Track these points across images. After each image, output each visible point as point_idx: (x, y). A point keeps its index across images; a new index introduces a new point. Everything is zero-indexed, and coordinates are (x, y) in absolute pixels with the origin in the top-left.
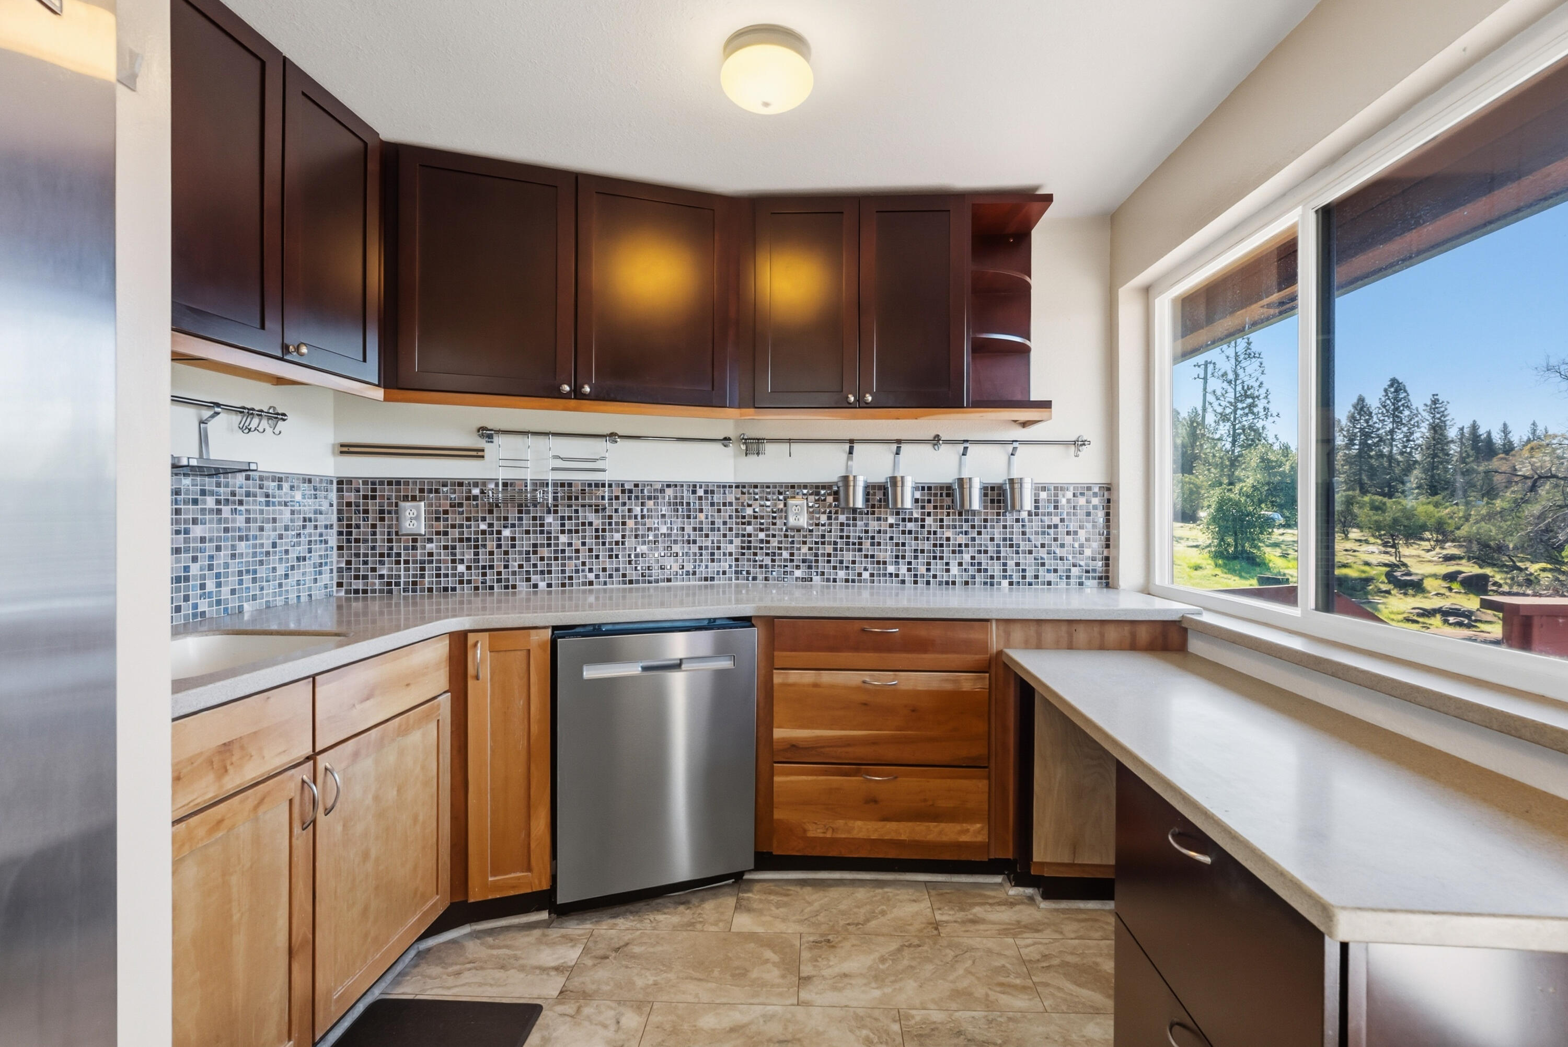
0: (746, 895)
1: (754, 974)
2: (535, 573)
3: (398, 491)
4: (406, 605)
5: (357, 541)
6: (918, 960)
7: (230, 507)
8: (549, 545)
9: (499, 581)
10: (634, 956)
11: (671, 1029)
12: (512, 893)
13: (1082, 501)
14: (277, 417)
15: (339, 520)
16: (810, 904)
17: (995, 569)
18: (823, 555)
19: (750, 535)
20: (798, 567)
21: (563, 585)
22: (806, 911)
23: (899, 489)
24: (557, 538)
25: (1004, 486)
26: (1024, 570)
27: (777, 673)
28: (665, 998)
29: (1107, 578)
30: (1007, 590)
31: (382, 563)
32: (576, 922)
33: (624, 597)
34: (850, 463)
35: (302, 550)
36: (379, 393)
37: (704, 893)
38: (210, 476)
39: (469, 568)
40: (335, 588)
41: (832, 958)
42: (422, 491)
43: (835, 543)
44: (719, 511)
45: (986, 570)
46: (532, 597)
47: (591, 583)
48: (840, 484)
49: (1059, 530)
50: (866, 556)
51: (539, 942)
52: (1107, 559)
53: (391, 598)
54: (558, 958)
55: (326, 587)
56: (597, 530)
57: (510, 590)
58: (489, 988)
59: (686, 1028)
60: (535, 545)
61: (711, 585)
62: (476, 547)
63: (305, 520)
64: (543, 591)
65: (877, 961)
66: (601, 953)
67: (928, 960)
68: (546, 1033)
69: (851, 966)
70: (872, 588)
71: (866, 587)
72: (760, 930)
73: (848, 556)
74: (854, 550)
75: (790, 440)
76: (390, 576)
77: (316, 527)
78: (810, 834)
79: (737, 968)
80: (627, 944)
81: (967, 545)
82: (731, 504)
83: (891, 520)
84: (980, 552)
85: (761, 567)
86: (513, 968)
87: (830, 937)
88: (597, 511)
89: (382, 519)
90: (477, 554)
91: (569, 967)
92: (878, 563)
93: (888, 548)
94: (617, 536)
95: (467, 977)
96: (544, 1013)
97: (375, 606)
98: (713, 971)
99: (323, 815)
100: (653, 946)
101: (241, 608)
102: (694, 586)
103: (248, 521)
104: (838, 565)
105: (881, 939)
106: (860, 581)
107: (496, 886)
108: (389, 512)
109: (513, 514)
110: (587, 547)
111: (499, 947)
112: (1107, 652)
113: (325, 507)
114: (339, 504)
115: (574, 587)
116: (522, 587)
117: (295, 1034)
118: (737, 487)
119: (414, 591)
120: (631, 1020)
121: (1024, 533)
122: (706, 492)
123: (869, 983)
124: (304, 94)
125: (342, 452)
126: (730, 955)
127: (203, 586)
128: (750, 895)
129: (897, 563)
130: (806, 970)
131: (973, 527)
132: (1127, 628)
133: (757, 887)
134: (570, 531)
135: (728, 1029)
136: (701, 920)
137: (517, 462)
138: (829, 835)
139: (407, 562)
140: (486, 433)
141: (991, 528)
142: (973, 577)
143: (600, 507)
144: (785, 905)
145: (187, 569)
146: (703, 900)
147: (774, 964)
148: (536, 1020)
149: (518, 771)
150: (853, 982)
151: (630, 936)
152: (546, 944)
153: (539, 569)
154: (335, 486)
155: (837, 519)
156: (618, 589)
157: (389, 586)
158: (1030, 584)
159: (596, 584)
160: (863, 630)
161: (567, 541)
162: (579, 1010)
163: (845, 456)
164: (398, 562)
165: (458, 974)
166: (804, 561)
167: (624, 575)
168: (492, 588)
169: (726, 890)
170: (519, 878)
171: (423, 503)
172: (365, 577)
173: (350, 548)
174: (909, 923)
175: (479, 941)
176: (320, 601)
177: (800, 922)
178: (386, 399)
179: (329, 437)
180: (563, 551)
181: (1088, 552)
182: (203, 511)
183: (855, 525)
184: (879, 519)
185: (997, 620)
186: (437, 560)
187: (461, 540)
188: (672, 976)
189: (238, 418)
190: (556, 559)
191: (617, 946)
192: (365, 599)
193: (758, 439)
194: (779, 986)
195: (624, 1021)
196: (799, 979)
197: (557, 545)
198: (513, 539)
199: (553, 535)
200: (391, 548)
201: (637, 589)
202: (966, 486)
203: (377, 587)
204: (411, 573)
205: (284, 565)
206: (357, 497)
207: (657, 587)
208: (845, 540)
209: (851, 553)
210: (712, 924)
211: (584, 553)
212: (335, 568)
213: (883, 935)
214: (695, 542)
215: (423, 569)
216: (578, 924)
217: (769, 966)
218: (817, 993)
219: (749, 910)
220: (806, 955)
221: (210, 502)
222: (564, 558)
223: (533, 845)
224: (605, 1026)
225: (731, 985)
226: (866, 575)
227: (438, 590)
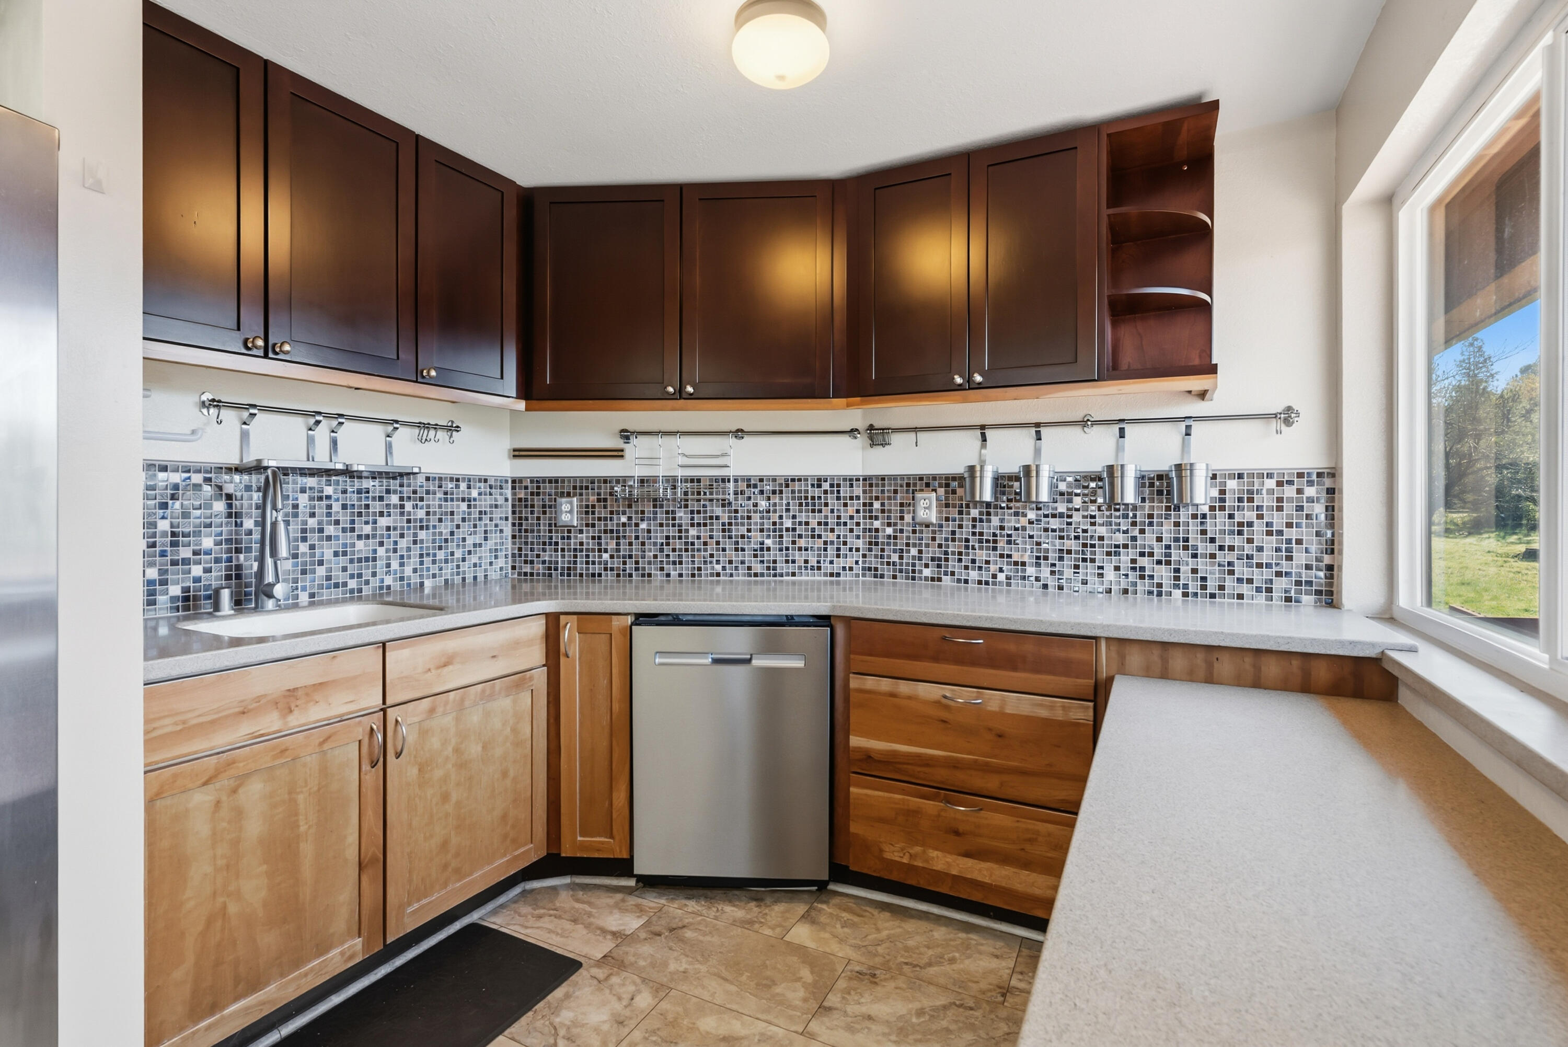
0: (819, 906)
1: (778, 990)
2: (668, 563)
3: (556, 488)
4: (563, 588)
5: (526, 531)
6: (961, 1025)
7: (412, 503)
8: (680, 538)
9: (637, 569)
10: (682, 940)
11: (671, 1020)
12: (596, 855)
13: (1289, 492)
14: (452, 429)
15: (514, 512)
16: (878, 930)
17: (1163, 574)
18: (953, 553)
19: (877, 530)
20: (927, 566)
21: (693, 575)
22: (869, 937)
23: (1034, 480)
24: (687, 531)
25: (1170, 473)
26: (1204, 579)
27: (853, 678)
28: (684, 988)
29: (1330, 593)
30: (1180, 603)
31: (544, 550)
32: (655, 894)
33: (750, 590)
34: (983, 451)
35: (478, 539)
36: (521, 405)
37: (783, 894)
38: (394, 478)
39: (612, 557)
40: (510, 571)
41: (866, 995)
42: (575, 488)
43: (967, 540)
44: (845, 505)
45: (1151, 577)
46: (665, 585)
47: (718, 575)
48: (966, 475)
49: (1255, 528)
50: (1002, 556)
51: (617, 906)
52: (1330, 568)
53: (550, 581)
54: (621, 925)
55: (501, 569)
56: (723, 524)
57: (646, 578)
58: (554, 936)
59: (685, 1023)
60: (668, 538)
61: (836, 581)
62: (618, 538)
63: (480, 513)
64: (674, 581)
65: (913, 1012)
66: (657, 929)
67: (972, 1027)
68: (571, 990)
69: (882, 1009)
70: (1008, 592)
71: (1001, 591)
72: (811, 944)
73: (982, 555)
74: (988, 548)
75: (916, 428)
76: (550, 562)
77: (491, 519)
78: (888, 855)
79: (767, 978)
80: (684, 927)
81: (1126, 546)
82: (858, 498)
83: (1032, 515)
84: (1142, 554)
85: (888, 564)
86: (582, 924)
87: (878, 972)
88: (723, 506)
89: (544, 513)
90: (618, 544)
91: (624, 935)
92: (1016, 563)
93: (1028, 547)
94: (743, 530)
95: (546, 923)
96: (581, 970)
97: (540, 587)
98: (742, 975)
99: (394, 758)
100: (705, 935)
101: (422, 584)
102: (819, 582)
103: (428, 513)
104: (970, 564)
105: (932, 989)
106: (994, 584)
107: (583, 846)
108: (550, 507)
109: (649, 508)
110: (714, 540)
111: (583, 902)
112: (1261, 690)
113: (501, 501)
114: (513, 500)
115: (703, 578)
116: (658, 576)
117: (364, 932)
118: (865, 480)
119: (569, 575)
120: (644, 1000)
121: (1204, 532)
122: (832, 486)
123: (889, 1034)
124: (436, 161)
125: (514, 456)
126: (768, 962)
127: (388, 566)
128: (824, 906)
129: (1038, 565)
130: (833, 1000)
131: (1134, 524)
132: (1296, 663)
133: (836, 900)
134: (699, 525)
135: (721, 1037)
136: (763, 920)
137: (652, 460)
138: (905, 861)
139: (563, 550)
140: (626, 435)
141: (1157, 526)
142: (1135, 584)
143: (727, 501)
144: (853, 925)
145: (375, 551)
146: (776, 902)
147: (805, 986)
148: (571, 975)
149: (602, 744)
150: (873, 1027)
151: (691, 920)
152: (620, 909)
153: (671, 559)
154: (510, 484)
155: (968, 513)
156: (744, 582)
157: (551, 568)
158: (1213, 596)
159: (723, 575)
160: (944, 638)
161: (696, 534)
162: (608, 978)
163: (978, 443)
164: (556, 550)
165: (540, 917)
166: (933, 559)
167: (749, 568)
168: (630, 575)
169: (806, 896)
170: (602, 843)
171: (575, 499)
172: (532, 562)
173: (520, 537)
174: (976, 979)
175: (571, 893)
176: (496, 581)
177: (857, 947)
178: (527, 409)
179: (506, 444)
180: (693, 544)
181: (1300, 558)
182: (388, 506)
183: (989, 521)
184: (1016, 514)
185: (1108, 639)
186: (586, 549)
187: (606, 532)
188: (703, 968)
189: (417, 431)
190: (687, 550)
191: (674, 926)
192: (532, 581)
193: (883, 429)
194: (795, 1008)
195: (638, 999)
196: (819, 1007)
197: (687, 537)
198: (649, 531)
199: (683, 528)
200: (551, 538)
201: (762, 582)
202: (1118, 474)
203: (541, 571)
204: (566, 559)
205: (461, 550)
206: (526, 494)
207: (782, 582)
208: (977, 537)
209: (984, 552)
210: (770, 927)
211: (712, 546)
212: (510, 553)
213: (937, 985)
214: (820, 536)
215: (575, 556)
216: (655, 897)
217: (798, 985)
218: (828, 1028)
219: (813, 922)
220: (842, 984)
221: (394, 499)
222: (693, 550)
223: (614, 816)
224: (620, 999)
225: (750, 993)
226: (1001, 577)
227: (587, 575)
